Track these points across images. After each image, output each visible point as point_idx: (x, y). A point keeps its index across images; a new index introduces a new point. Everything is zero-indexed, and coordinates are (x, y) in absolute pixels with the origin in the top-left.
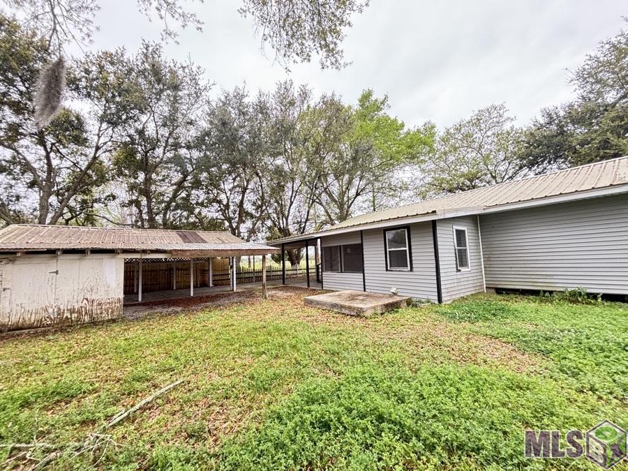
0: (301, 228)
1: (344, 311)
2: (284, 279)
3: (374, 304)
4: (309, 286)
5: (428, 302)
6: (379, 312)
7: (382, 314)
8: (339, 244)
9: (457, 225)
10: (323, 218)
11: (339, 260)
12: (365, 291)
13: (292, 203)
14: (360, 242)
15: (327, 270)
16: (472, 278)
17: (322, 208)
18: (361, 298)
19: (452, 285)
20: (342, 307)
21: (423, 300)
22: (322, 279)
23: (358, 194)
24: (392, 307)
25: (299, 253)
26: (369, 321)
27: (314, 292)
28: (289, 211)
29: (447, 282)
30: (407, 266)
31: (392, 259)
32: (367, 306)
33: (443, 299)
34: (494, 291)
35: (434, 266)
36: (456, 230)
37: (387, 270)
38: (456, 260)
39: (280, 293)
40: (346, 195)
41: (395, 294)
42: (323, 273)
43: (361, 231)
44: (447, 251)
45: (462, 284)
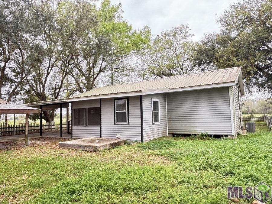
0: (55, 93)
1: (86, 149)
2: (41, 132)
3: (105, 143)
4: (61, 136)
5: (136, 142)
6: (108, 148)
7: (109, 149)
8: (85, 107)
9: (154, 98)
10: (74, 86)
11: (85, 118)
12: (101, 137)
13: (48, 74)
14: (99, 106)
15: (76, 125)
16: (161, 128)
17: (73, 79)
18: (97, 141)
19: (150, 132)
20: (85, 146)
21: (134, 141)
22: (72, 131)
23: (101, 71)
24: (115, 145)
25: (53, 112)
26: (101, 153)
27: (65, 140)
28: (46, 80)
29: (146, 130)
30: (126, 122)
31: (118, 117)
32: (100, 145)
33: (144, 140)
34: (171, 135)
35: (140, 121)
36: (154, 101)
37: (115, 124)
38: (152, 118)
39: (39, 142)
40: (92, 71)
41: (119, 138)
42: (73, 127)
43: (100, 99)
44: (147, 113)
45: (155, 131)
